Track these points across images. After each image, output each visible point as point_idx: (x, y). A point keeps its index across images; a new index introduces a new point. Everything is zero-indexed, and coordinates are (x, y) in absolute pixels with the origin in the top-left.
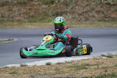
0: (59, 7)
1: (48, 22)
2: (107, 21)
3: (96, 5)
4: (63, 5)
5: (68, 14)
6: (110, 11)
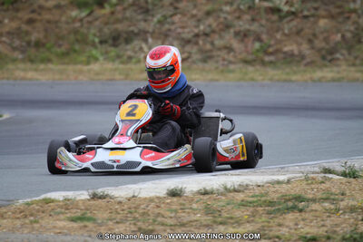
0: (120, 16)
1: (88, 63)
2: (271, 62)
3: (237, 14)
4: (135, 11)
6: (281, 32)
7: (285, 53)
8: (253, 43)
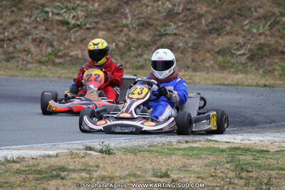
6: (68, 40)
7: (71, 56)
8: (46, 48)
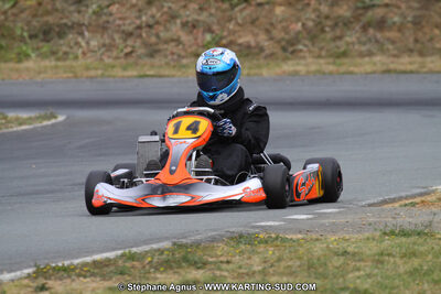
5: (86, 34)
